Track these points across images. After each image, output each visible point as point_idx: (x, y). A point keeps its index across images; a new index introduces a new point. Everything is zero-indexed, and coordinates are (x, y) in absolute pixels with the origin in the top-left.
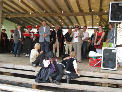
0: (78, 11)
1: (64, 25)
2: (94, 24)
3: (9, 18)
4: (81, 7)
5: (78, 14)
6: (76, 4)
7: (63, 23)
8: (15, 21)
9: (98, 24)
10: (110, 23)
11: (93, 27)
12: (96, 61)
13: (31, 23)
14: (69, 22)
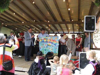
0: (62, 21)
1: (51, 31)
2: (75, 30)
3: (6, 26)
4: (63, 18)
5: (61, 23)
6: (59, 15)
7: (49, 30)
8: (11, 28)
9: (77, 30)
10: (85, 32)
11: (74, 32)
12: (75, 62)
13: (24, 29)
14: (54, 29)
